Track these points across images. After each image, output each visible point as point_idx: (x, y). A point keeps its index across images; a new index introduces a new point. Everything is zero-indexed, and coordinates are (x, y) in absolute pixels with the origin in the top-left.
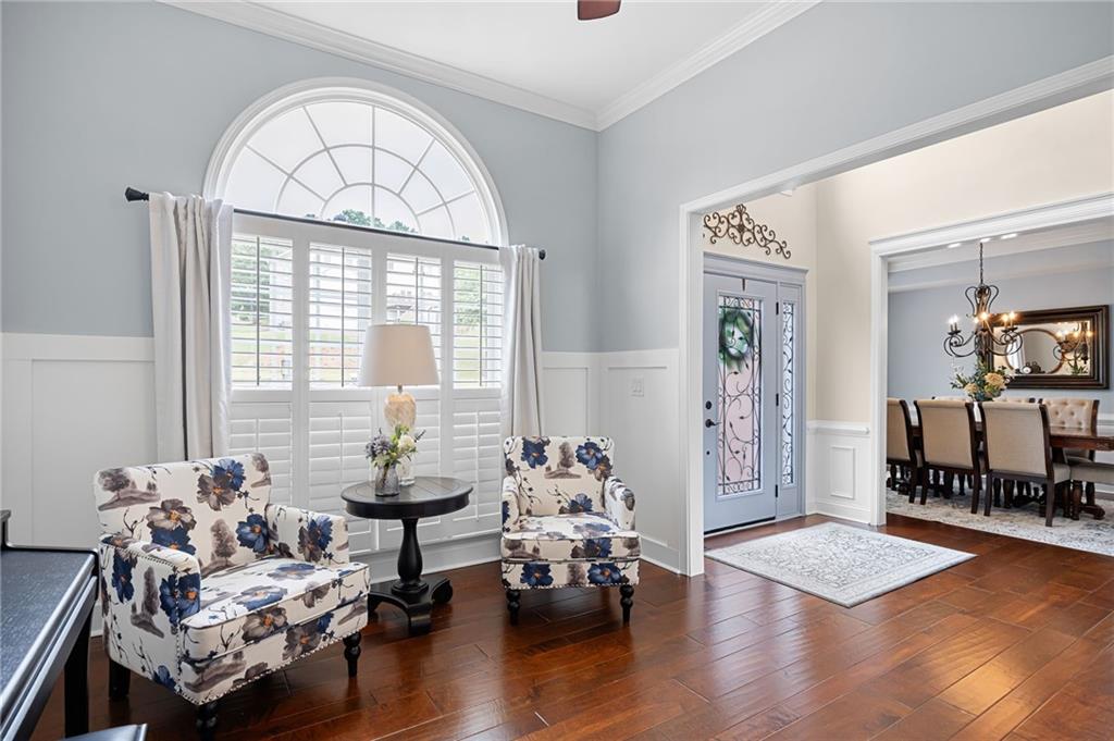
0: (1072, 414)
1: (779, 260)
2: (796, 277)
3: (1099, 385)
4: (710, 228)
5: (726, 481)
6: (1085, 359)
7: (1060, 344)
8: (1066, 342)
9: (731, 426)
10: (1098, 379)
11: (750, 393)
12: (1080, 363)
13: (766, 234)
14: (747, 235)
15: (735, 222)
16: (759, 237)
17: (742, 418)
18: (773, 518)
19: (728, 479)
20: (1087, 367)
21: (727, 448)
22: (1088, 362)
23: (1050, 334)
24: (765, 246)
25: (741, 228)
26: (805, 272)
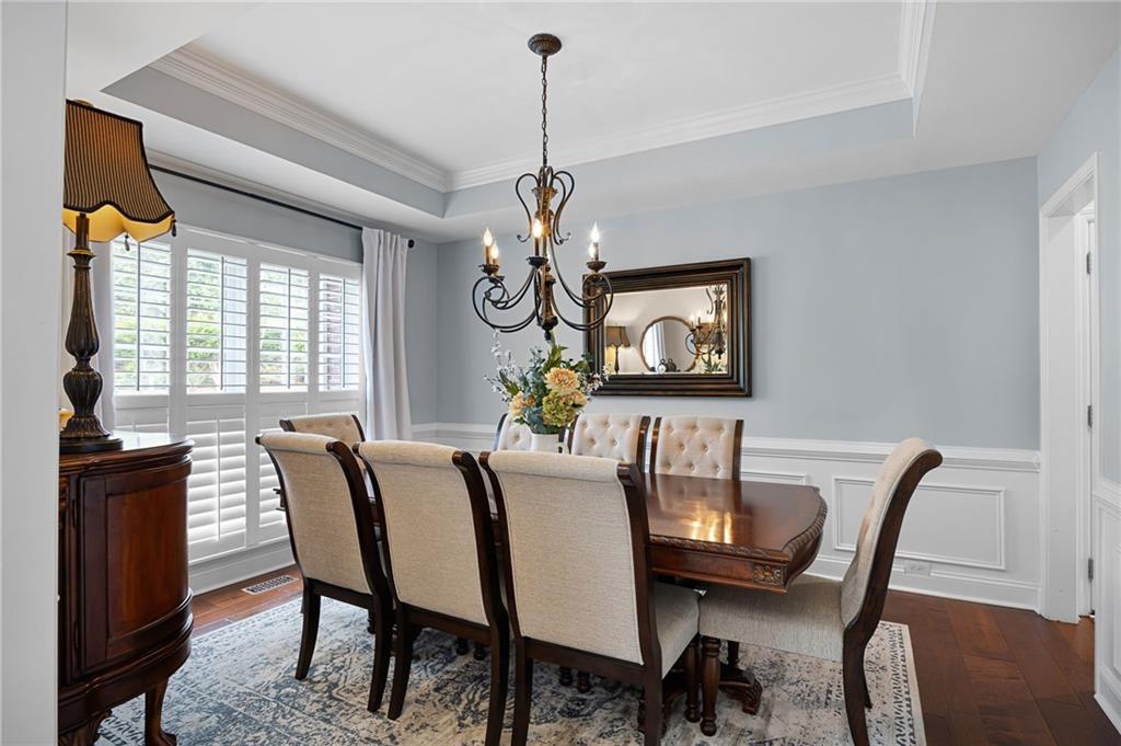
0: (704, 447)
3: (741, 390)
6: (720, 352)
7: (693, 331)
8: (699, 327)
10: (738, 383)
12: (715, 358)
20: (722, 363)
22: (725, 356)
23: (680, 320)
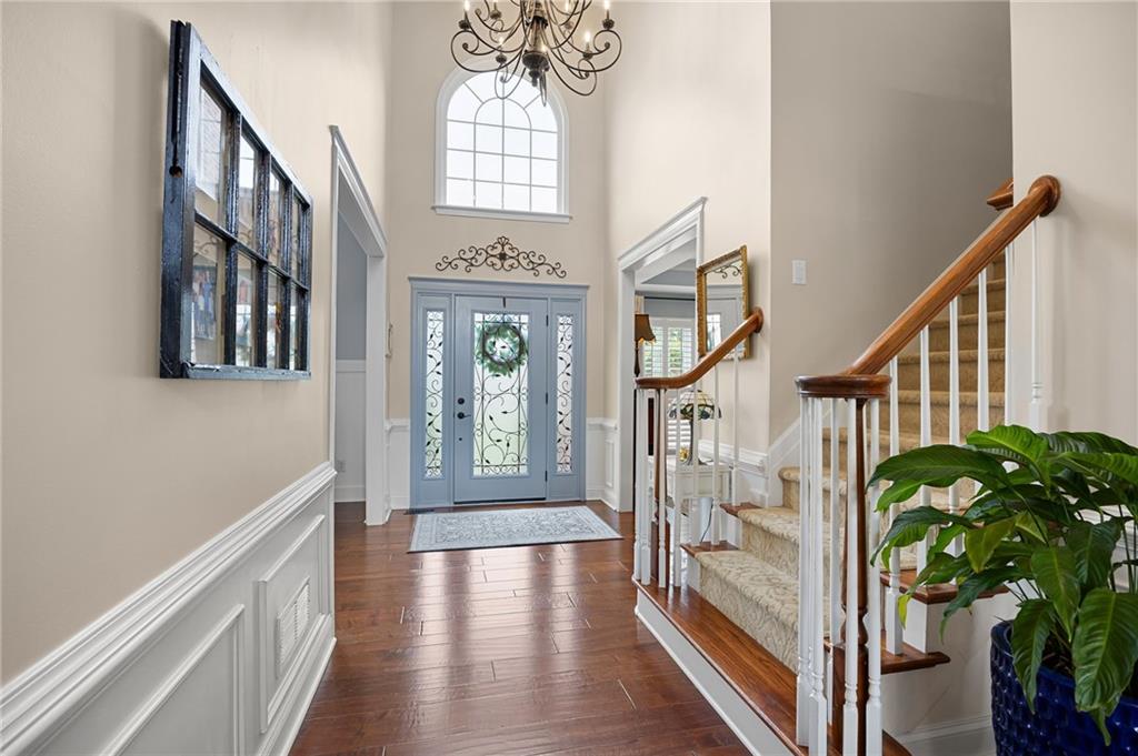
1: (553, 279)
2: (575, 293)
4: (465, 260)
5: (485, 463)
9: (491, 418)
11: (515, 391)
13: (535, 260)
14: (508, 263)
15: (497, 252)
16: (524, 263)
17: (505, 413)
18: (544, 499)
19: (487, 461)
21: (485, 435)
24: (533, 269)
25: (503, 257)
26: (587, 287)
